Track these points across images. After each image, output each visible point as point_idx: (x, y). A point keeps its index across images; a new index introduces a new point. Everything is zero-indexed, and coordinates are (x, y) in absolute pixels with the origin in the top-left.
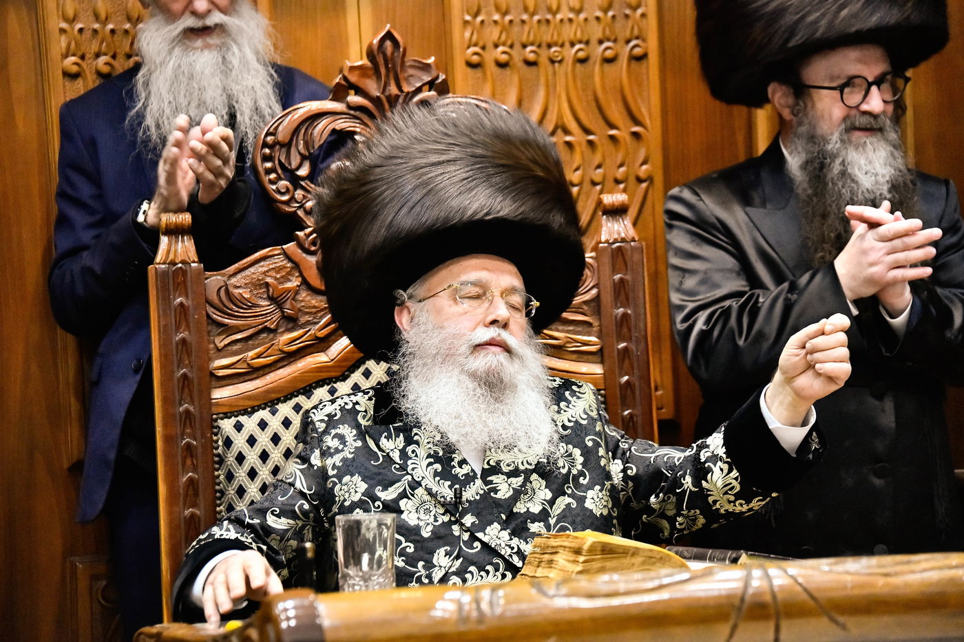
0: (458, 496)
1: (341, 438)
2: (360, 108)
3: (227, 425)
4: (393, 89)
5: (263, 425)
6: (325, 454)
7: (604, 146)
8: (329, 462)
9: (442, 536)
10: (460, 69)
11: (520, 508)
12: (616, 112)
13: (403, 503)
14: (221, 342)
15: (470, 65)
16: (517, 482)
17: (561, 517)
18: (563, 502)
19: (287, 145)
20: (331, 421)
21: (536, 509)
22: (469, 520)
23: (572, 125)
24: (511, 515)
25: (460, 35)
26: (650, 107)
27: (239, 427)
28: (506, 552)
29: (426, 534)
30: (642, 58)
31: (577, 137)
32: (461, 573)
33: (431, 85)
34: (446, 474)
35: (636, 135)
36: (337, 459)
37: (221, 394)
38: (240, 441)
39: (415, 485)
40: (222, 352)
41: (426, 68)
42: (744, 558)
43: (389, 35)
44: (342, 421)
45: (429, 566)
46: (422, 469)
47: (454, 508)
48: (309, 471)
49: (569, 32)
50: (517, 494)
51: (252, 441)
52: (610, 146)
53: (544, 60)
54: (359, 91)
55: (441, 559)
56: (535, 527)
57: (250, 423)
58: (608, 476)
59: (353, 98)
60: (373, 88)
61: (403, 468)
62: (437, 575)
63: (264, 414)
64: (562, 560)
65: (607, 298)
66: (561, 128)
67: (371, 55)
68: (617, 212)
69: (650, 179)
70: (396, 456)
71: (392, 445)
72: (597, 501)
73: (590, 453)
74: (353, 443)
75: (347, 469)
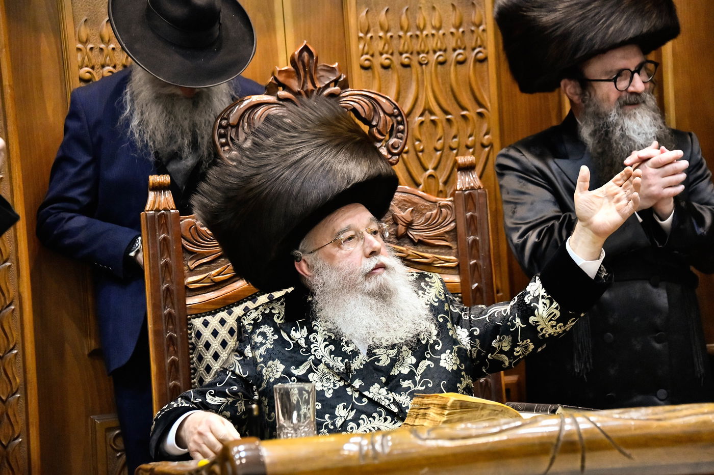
0: (348, 367)
1: (264, 335)
3: (198, 323)
4: (309, 86)
5: (223, 322)
7: (458, 124)
8: (257, 353)
9: (340, 395)
10: (356, 71)
11: (395, 372)
12: (466, 99)
13: (310, 376)
14: (192, 264)
15: (364, 68)
16: (393, 353)
17: (424, 375)
18: (424, 364)
19: (236, 126)
21: (405, 371)
22: (357, 383)
23: (436, 109)
24: (390, 379)
25: (356, 47)
26: (490, 95)
27: (206, 324)
28: (385, 403)
29: (329, 395)
30: (484, 60)
31: (439, 116)
32: (356, 420)
33: (336, 82)
34: (338, 352)
35: (480, 115)
36: (262, 350)
37: (191, 301)
38: (207, 334)
39: (317, 362)
40: (192, 272)
41: (332, 70)
42: (560, 410)
43: (306, 48)
45: (333, 417)
46: (321, 350)
47: (346, 376)
49: (432, 44)
50: (394, 361)
51: (215, 333)
52: (462, 122)
53: (415, 63)
54: (286, 87)
55: (341, 411)
56: (405, 384)
57: (214, 321)
58: (457, 343)
59: (282, 93)
60: (295, 85)
61: (308, 350)
62: (339, 422)
63: (223, 314)
64: (432, 413)
65: (462, 229)
66: (428, 110)
67: (293, 62)
68: (467, 168)
69: (491, 145)
70: (302, 342)
71: (299, 335)
72: (448, 361)
73: (442, 327)
74: (272, 337)
75: (270, 356)
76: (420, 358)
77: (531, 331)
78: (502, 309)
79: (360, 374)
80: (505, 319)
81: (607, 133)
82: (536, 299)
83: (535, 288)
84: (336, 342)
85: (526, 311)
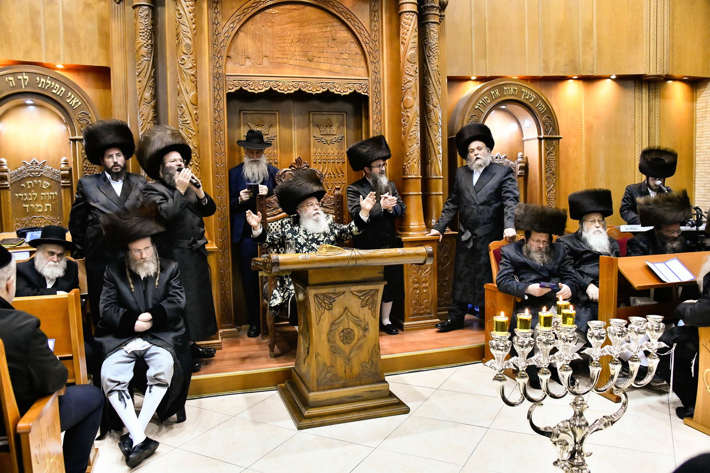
0: (308, 238)
1: (288, 226)
2: (294, 170)
3: (269, 224)
4: (300, 167)
5: (275, 224)
6: (285, 229)
7: (337, 178)
8: (286, 230)
9: (305, 245)
10: (312, 163)
11: (319, 240)
12: (339, 172)
13: (298, 239)
14: (268, 210)
15: (314, 163)
16: (318, 235)
17: (326, 241)
18: (326, 238)
19: (281, 176)
20: (286, 223)
21: (321, 240)
22: (310, 242)
23: (332, 174)
24: (317, 241)
25: (312, 158)
26: (345, 171)
27: (271, 225)
28: (316, 248)
29: (302, 244)
30: (344, 162)
31: (333, 176)
32: (308, 251)
33: (306, 166)
34: (306, 234)
35: (343, 176)
36: (287, 230)
37: (268, 219)
38: (271, 227)
39: (300, 235)
40: (268, 212)
41: (305, 163)
42: (354, 249)
43: (299, 157)
44: (288, 223)
45: (302, 250)
46: (301, 233)
47: (307, 240)
48: (282, 232)
49: (331, 158)
50: (318, 237)
51: (273, 227)
52: (338, 177)
53: (327, 162)
54: (294, 167)
55: (304, 248)
56: (321, 243)
57: (273, 224)
58: (335, 233)
59: (293, 168)
60: (296, 166)
61: (298, 232)
62: (304, 251)
63: (276, 223)
64: (324, 249)
65: (336, 204)
66: (330, 174)
67: (296, 161)
68: (338, 189)
69: (345, 183)
70: (297, 230)
71: (296, 228)
72: (332, 238)
73: (331, 230)
74: (290, 227)
75: (288, 232)
76: (325, 237)
77: (351, 233)
78: (346, 227)
79: (311, 240)
80: (346, 229)
81: (377, 181)
82: (353, 226)
83: (353, 223)
84: (305, 231)
85: (350, 228)
